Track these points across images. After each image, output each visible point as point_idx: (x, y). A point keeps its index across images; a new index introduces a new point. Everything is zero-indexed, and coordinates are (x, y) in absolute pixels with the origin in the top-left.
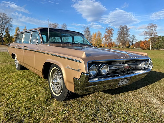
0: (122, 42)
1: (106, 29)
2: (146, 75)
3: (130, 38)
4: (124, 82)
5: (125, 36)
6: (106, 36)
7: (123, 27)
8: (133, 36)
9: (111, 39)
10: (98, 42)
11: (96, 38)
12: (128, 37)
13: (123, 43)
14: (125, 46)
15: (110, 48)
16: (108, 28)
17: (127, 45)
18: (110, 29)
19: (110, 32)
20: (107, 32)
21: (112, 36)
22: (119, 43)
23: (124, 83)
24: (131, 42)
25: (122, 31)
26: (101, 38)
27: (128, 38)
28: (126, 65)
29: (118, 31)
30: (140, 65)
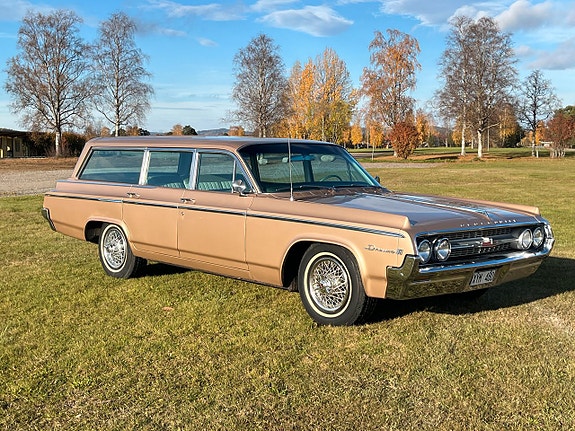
0: (471, 118)
1: (376, 43)
2: (539, 263)
3: (518, 92)
4: (483, 278)
5: (488, 82)
6: (375, 86)
7: (474, 29)
8: (535, 76)
9: (407, 102)
10: (326, 117)
11: (317, 91)
12: (504, 83)
13: (476, 122)
14: (494, 136)
15: (405, 154)
16: (387, 37)
17: (503, 134)
18: (398, 40)
19: (399, 59)
20: (381, 60)
21: (412, 84)
22: (452, 123)
23: (483, 281)
24: (523, 112)
25: (468, 50)
26: (342, 91)
27: (508, 90)
28: (486, 240)
29: (447, 54)
30: (520, 239)
